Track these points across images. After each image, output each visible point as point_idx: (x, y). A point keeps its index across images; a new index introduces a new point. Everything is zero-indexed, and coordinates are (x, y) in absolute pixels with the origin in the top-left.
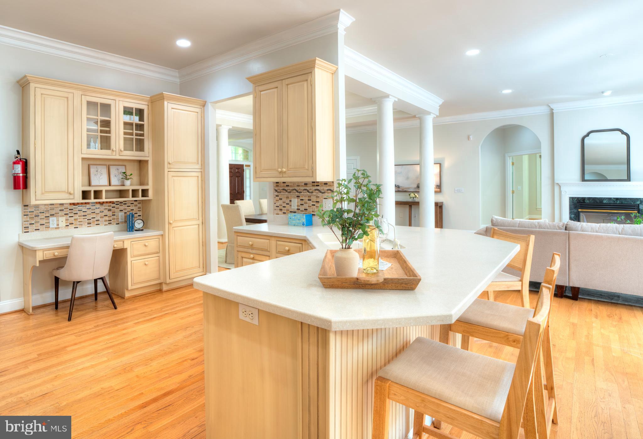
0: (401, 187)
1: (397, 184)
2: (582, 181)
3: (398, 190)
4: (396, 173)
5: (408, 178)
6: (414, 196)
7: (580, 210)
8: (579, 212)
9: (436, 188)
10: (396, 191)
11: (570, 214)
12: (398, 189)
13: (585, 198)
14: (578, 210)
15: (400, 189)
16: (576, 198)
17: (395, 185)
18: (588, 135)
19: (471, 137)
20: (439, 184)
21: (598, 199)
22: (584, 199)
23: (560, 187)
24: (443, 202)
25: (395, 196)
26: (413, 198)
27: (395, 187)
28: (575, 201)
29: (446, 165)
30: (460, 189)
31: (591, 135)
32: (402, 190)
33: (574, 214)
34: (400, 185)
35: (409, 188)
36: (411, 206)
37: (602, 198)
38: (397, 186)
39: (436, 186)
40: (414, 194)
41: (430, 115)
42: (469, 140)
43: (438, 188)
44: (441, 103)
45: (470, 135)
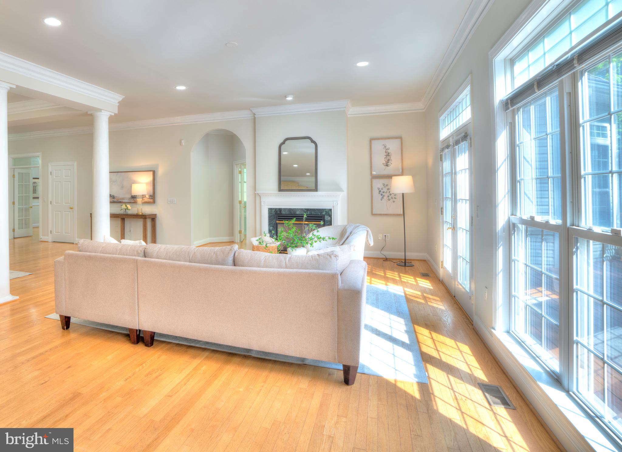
0: (116, 197)
1: (112, 194)
2: (279, 191)
3: (113, 201)
4: (111, 182)
5: (122, 187)
6: (125, 208)
7: (277, 222)
8: (277, 224)
9: (149, 198)
10: (111, 202)
11: (269, 226)
12: (113, 199)
13: (282, 208)
14: (276, 222)
15: (115, 200)
16: (274, 209)
17: (110, 195)
18: (283, 143)
19: (183, 141)
20: (152, 194)
21: (292, 210)
22: (280, 210)
23: (260, 197)
24: (156, 215)
25: (110, 207)
26: (125, 209)
27: (110, 197)
28: (273, 212)
29: (160, 172)
30: (172, 200)
31: (287, 142)
32: (117, 201)
33: (272, 226)
34: (115, 195)
35: (123, 199)
36: (124, 219)
37: (296, 209)
38: (112, 197)
39: (149, 196)
40: (126, 206)
41: (101, 111)
42: (181, 145)
43: (151, 199)
44: (121, 99)
45: (182, 140)
